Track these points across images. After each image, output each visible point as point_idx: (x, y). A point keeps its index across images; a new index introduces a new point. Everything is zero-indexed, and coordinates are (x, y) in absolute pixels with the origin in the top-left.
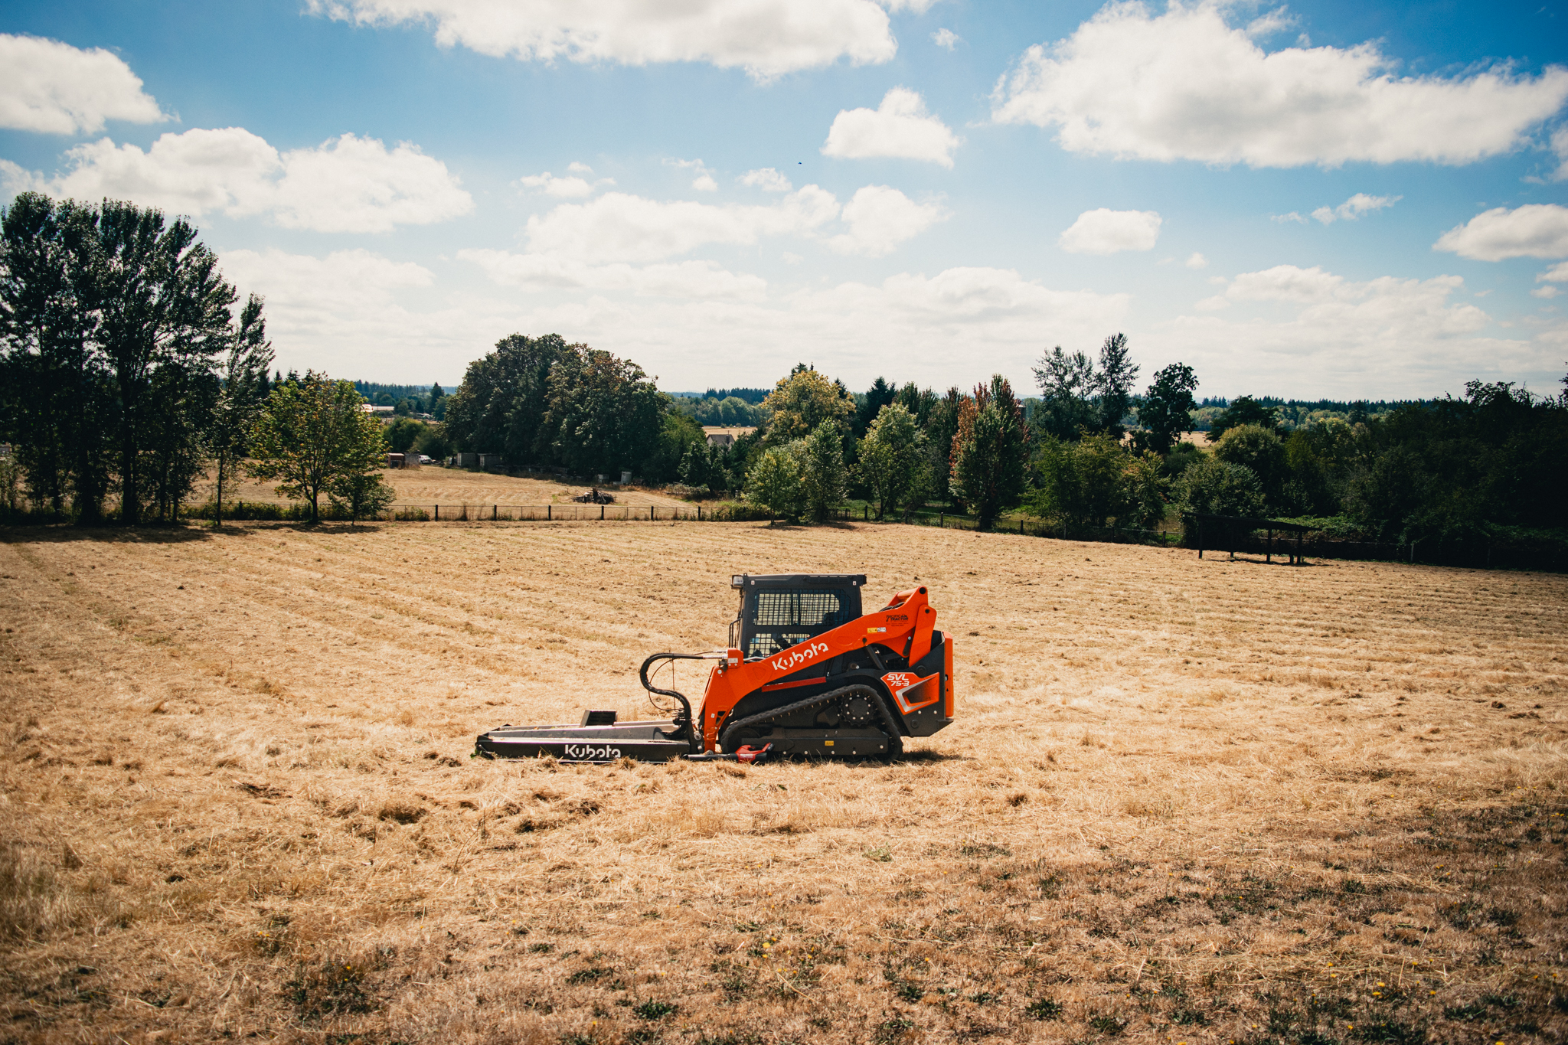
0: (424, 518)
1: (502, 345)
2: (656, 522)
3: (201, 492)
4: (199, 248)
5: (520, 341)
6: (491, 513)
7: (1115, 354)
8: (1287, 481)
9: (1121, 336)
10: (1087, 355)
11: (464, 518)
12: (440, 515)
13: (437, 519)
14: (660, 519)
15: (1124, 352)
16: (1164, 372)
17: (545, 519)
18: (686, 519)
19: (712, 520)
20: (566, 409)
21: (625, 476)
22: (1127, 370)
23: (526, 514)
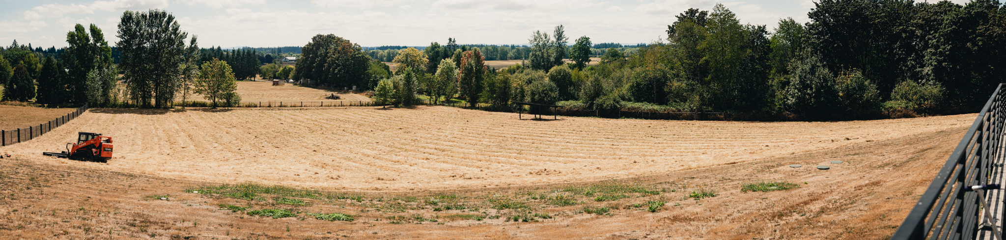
0: (256, 106)
1: (314, 39)
2: (342, 107)
3: (178, 98)
4: (175, 23)
5: (320, 36)
6: (280, 104)
7: (559, 34)
8: (571, 86)
9: (561, 26)
10: (548, 34)
11: (270, 106)
12: (261, 105)
13: (260, 106)
14: (345, 106)
15: (562, 32)
16: (579, 40)
17: (300, 107)
18: (355, 105)
19: (365, 106)
20: (333, 62)
21: (354, 87)
22: (564, 39)
23: (293, 105)
